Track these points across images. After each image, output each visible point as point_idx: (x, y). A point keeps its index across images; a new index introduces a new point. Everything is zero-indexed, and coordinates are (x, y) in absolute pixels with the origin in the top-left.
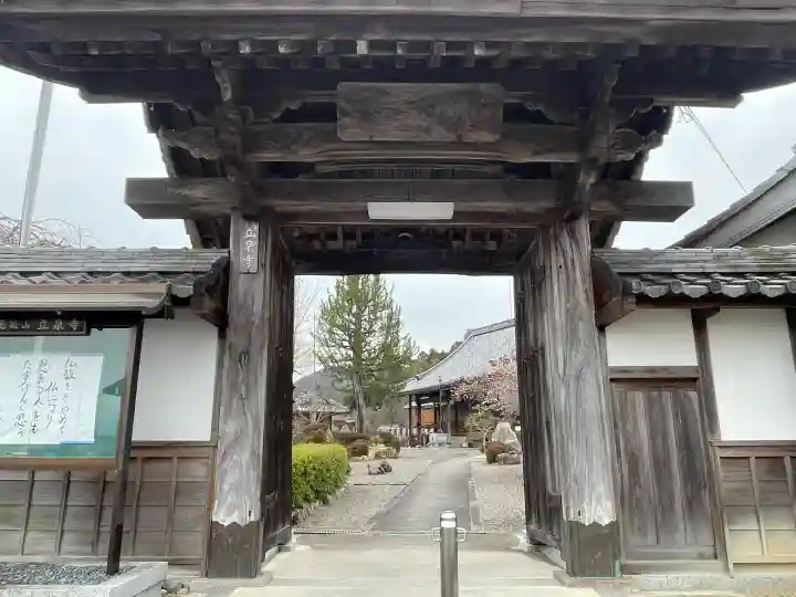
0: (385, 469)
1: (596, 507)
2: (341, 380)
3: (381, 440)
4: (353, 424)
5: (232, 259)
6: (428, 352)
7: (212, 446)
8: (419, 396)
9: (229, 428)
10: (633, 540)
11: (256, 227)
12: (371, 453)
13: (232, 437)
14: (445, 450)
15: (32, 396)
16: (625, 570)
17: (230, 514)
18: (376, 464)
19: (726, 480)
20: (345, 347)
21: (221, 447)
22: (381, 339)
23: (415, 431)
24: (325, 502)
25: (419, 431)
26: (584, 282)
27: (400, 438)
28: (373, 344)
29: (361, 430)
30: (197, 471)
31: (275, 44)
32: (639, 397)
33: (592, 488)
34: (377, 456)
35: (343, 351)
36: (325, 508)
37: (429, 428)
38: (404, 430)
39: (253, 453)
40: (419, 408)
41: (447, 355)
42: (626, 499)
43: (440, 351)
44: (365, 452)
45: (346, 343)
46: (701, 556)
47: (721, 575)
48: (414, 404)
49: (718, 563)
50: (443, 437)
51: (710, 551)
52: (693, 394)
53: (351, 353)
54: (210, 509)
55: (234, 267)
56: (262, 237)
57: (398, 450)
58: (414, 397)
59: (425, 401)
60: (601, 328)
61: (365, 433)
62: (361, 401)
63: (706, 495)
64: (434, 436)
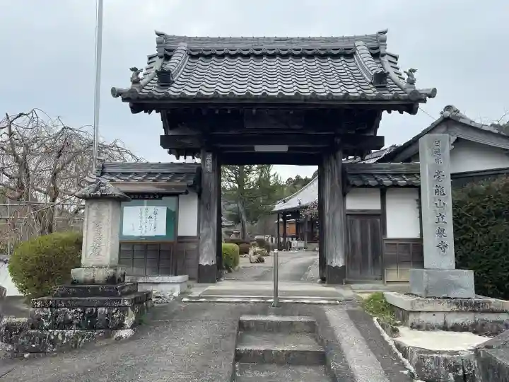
0: (260, 260)
1: (338, 261)
2: (229, 204)
3: (257, 244)
4: (239, 233)
5: (203, 167)
6: (294, 178)
7: (198, 237)
8: (284, 214)
9: (203, 232)
10: (351, 272)
11: (211, 155)
12: (251, 252)
13: (205, 235)
14: (302, 252)
15: (144, 220)
16: (347, 283)
17: (205, 262)
18: (255, 258)
19: (387, 252)
20: (232, 181)
21: (201, 239)
22: (257, 176)
23: (282, 239)
24: (230, 271)
25: (285, 239)
26: (338, 177)
27: (271, 244)
28: (252, 180)
29: (243, 238)
30: (193, 246)
31: (227, 110)
32: (357, 222)
33: (336, 254)
34: (255, 254)
35: (232, 184)
36: (230, 274)
37: (292, 237)
38: (274, 239)
39: (213, 241)
40: (285, 223)
41: (310, 180)
42: (349, 258)
43: (303, 177)
44: (247, 252)
45: (233, 179)
46: (376, 279)
47: (382, 285)
48: (281, 220)
49: (381, 282)
50: (302, 244)
51: (379, 277)
52: (379, 220)
53: (237, 185)
54: (198, 259)
55: (204, 171)
56: (213, 159)
57: (269, 252)
58: (281, 216)
59: (289, 218)
60: (344, 195)
61: (246, 240)
62: (244, 218)
63: (380, 257)
64: (295, 243)
